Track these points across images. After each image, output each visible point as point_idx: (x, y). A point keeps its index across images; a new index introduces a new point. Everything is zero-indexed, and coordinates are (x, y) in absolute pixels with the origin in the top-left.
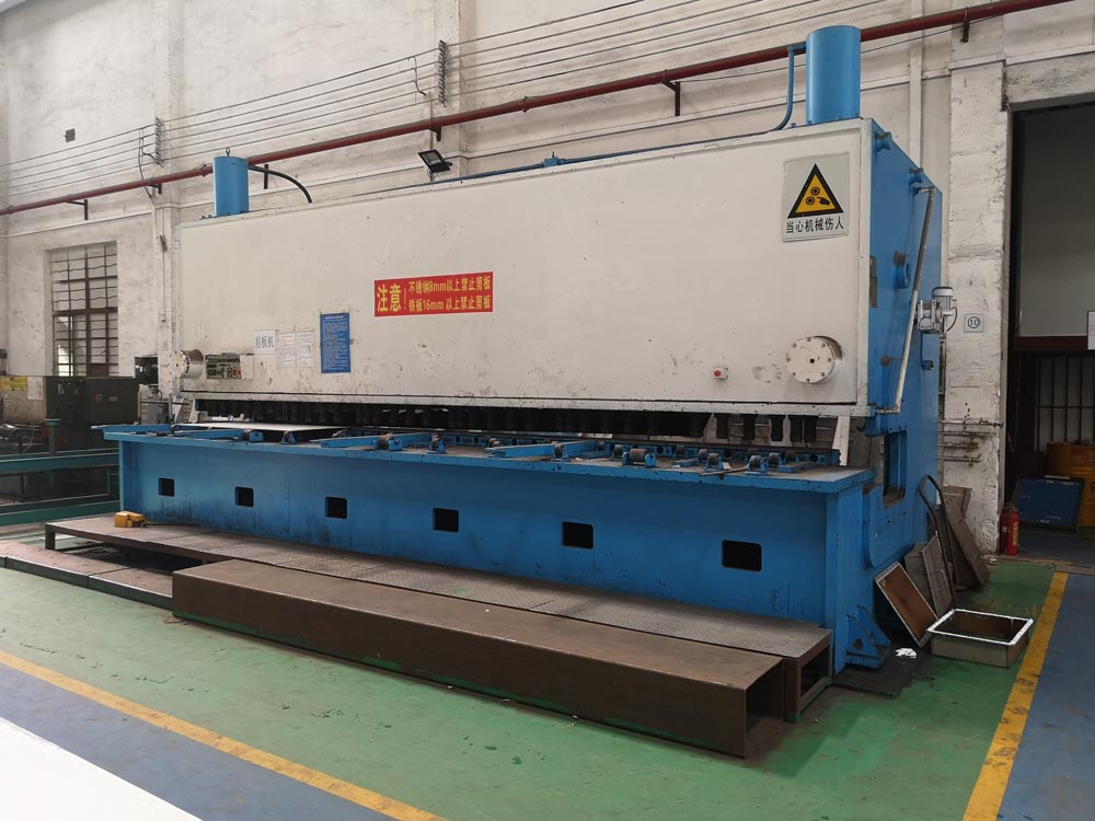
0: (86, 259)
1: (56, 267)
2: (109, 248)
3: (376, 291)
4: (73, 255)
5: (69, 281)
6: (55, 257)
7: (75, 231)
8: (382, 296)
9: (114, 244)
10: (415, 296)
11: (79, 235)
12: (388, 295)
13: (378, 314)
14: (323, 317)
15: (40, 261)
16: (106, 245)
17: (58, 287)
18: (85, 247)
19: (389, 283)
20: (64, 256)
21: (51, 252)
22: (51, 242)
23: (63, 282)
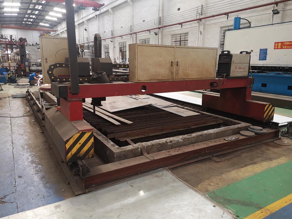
0: (180, 36)
1: (173, 38)
2: (186, 34)
3: (275, 44)
4: (177, 36)
5: (176, 41)
6: (173, 36)
7: (179, 30)
8: (276, 45)
9: (188, 33)
10: (285, 45)
11: (180, 31)
12: (278, 45)
13: (274, 49)
14: (260, 50)
15: (170, 37)
16: (185, 33)
17: (173, 43)
18: (180, 34)
19: (278, 43)
20: (175, 36)
21: (172, 35)
22: (173, 33)
23: (174, 42)
